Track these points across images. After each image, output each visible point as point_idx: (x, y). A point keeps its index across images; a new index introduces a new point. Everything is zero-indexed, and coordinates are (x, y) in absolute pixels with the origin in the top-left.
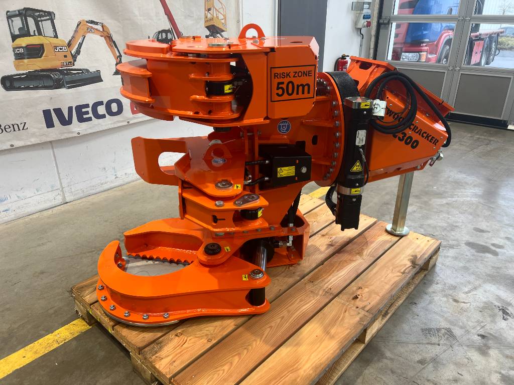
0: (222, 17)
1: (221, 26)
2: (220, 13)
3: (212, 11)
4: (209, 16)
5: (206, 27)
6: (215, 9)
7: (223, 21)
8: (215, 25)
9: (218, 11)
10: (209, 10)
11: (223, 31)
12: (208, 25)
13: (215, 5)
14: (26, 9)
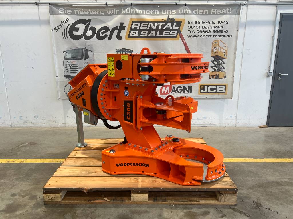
0: (225, 51)
1: (223, 56)
2: (224, 49)
3: (217, 48)
4: (215, 51)
5: (212, 57)
6: (220, 47)
7: (225, 54)
8: (219, 55)
9: (222, 48)
10: (215, 48)
11: (224, 59)
12: (213, 55)
13: (220, 45)
14: (123, 49)
